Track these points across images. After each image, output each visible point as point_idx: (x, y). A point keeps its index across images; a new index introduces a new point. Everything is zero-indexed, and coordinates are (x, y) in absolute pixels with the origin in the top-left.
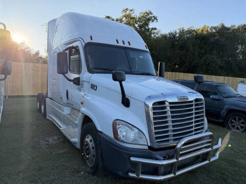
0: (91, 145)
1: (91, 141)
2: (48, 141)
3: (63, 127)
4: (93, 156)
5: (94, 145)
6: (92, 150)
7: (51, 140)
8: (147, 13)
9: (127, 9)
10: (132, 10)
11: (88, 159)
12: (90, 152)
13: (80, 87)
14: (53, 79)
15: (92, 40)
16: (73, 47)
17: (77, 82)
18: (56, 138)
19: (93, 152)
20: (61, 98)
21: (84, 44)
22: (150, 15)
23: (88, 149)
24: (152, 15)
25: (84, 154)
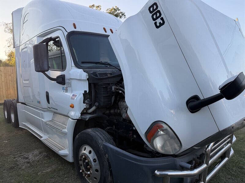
0: (92, 157)
1: (90, 152)
2: (27, 158)
3: (44, 137)
4: (97, 171)
5: (96, 157)
6: (93, 163)
7: (31, 156)
8: (115, 9)
9: (93, 6)
10: (98, 7)
11: (89, 175)
12: (91, 167)
13: (65, 86)
14: (25, 80)
15: (75, 28)
16: (51, 39)
17: (61, 80)
18: (36, 152)
19: (95, 166)
20: (39, 102)
21: (66, 34)
22: (117, 11)
23: (88, 164)
24: (119, 12)
25: (83, 171)
